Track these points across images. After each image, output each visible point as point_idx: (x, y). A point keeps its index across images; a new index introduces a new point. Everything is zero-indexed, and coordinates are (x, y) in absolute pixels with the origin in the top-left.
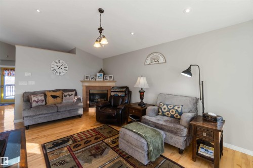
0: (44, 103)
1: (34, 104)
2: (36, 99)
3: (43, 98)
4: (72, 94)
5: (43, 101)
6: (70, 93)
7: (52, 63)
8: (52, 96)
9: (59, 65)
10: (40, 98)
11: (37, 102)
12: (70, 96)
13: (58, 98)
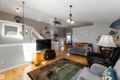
0: (76, 47)
1: (73, 47)
2: (74, 45)
3: (76, 45)
4: (86, 46)
5: (76, 46)
6: (86, 45)
7: (82, 32)
8: (79, 45)
9: (85, 32)
10: (75, 45)
11: (74, 46)
12: (85, 46)
13: (80, 46)
